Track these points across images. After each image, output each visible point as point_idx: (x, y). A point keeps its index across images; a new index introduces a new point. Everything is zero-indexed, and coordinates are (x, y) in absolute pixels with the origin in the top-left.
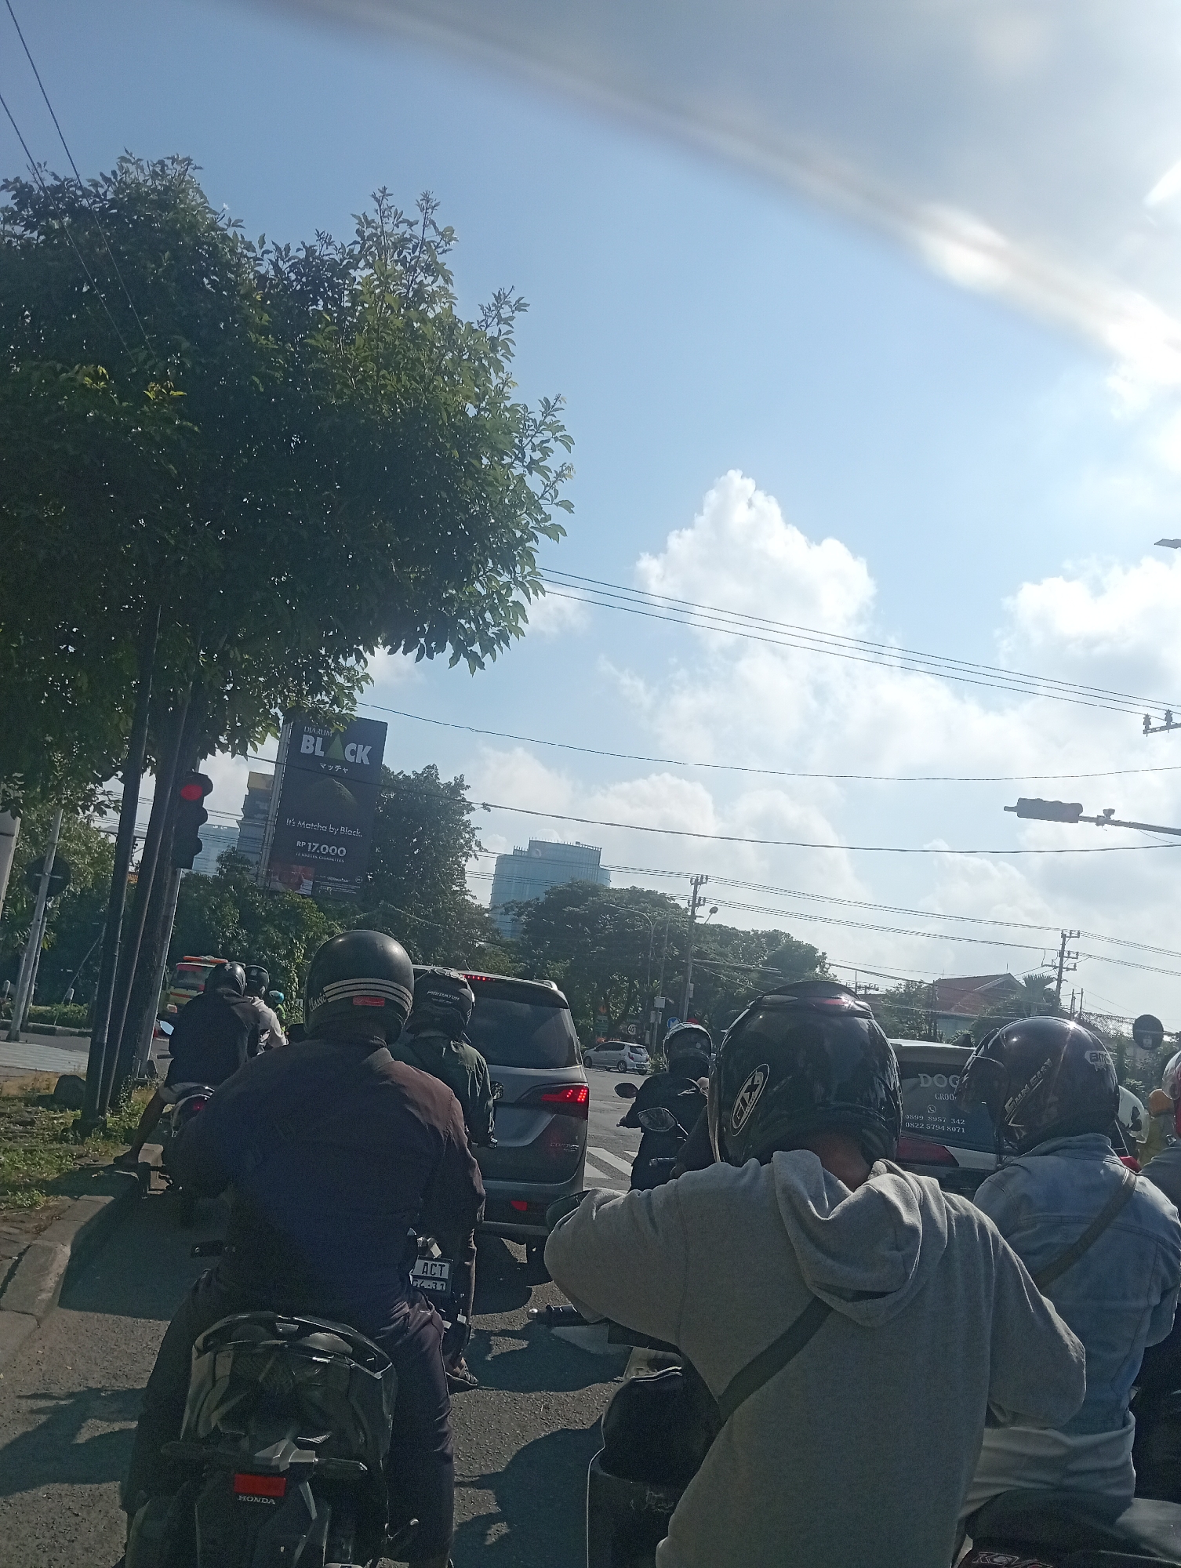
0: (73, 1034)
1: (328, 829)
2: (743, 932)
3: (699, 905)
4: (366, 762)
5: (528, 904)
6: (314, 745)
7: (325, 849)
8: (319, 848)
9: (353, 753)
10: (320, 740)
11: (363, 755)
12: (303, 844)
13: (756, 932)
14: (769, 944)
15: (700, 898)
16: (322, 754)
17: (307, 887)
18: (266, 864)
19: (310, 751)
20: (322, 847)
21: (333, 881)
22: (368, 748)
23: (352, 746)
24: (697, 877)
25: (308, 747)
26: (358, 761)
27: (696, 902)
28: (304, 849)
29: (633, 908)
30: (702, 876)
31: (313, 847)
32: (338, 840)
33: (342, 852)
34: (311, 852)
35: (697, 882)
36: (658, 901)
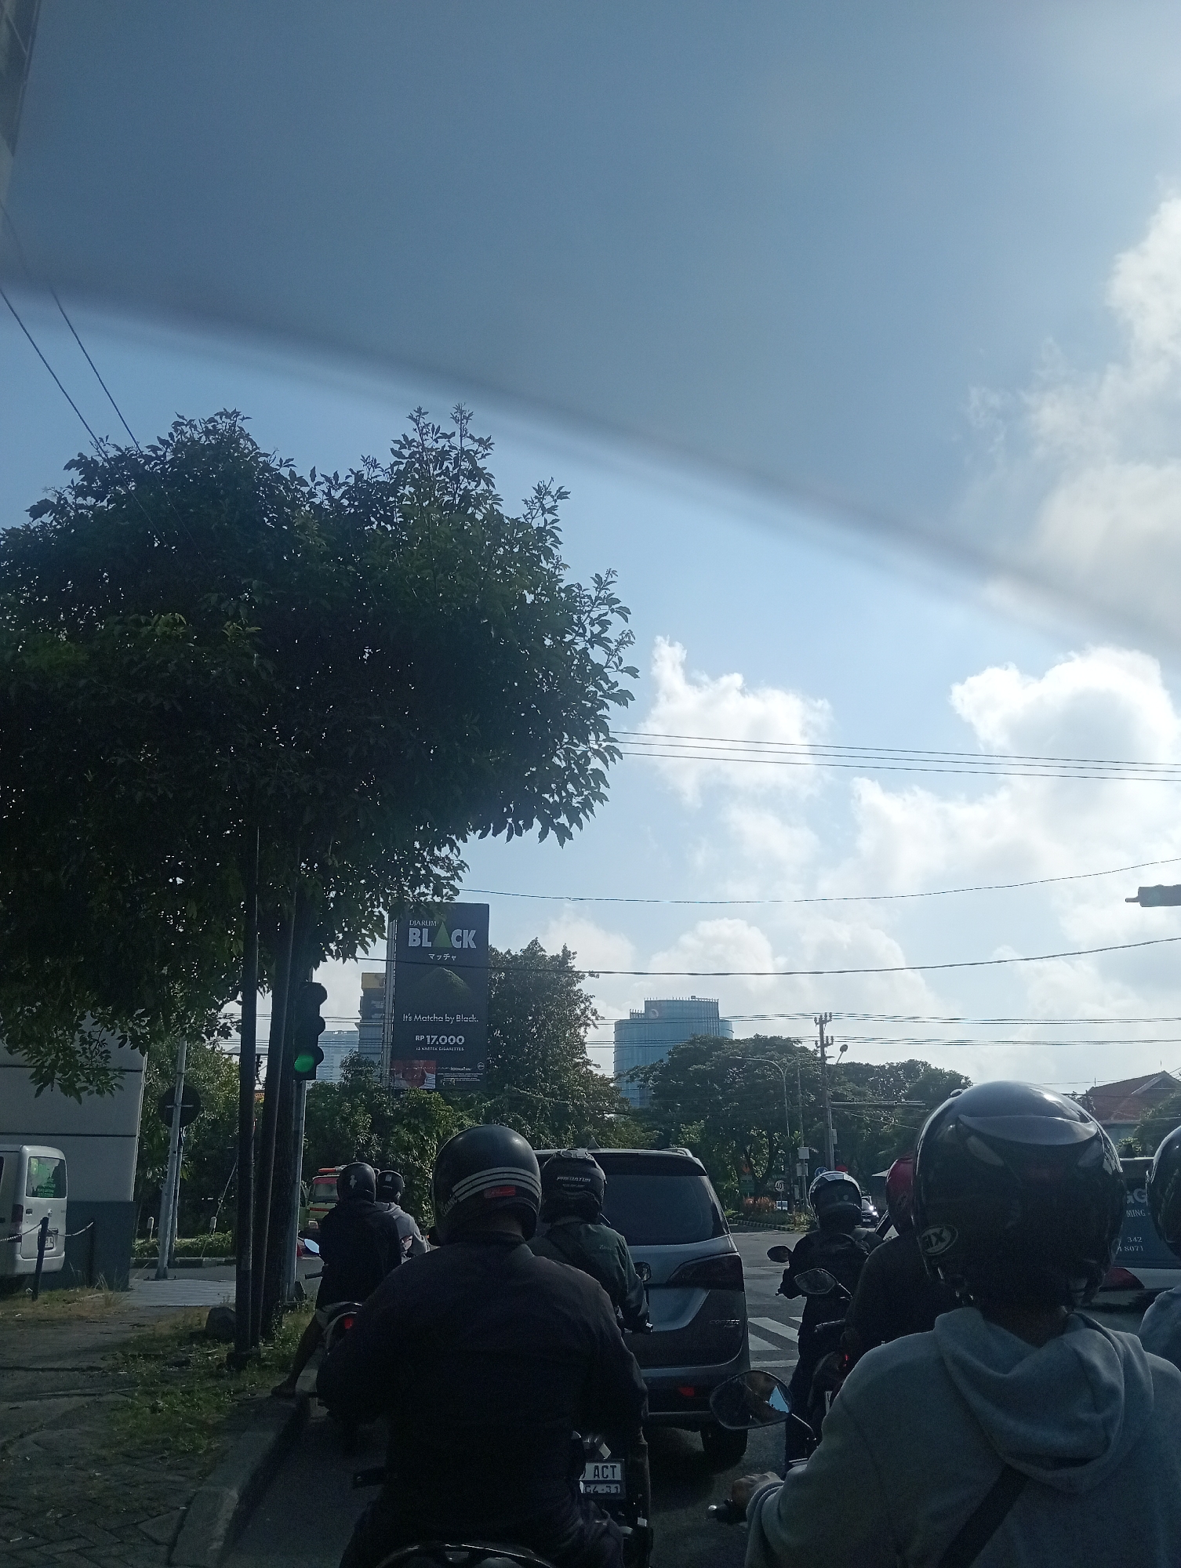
0: (219, 1264)
1: (444, 1018)
2: (877, 1067)
3: (828, 1044)
4: (473, 946)
5: (653, 1068)
6: (421, 937)
7: (443, 1040)
8: (437, 1039)
9: (459, 939)
10: (425, 931)
11: (469, 939)
12: (422, 1037)
13: (891, 1065)
14: (907, 1076)
15: (827, 1037)
16: (429, 945)
17: (431, 1081)
18: (389, 1063)
19: (417, 944)
20: (441, 1038)
21: (455, 1072)
22: (473, 932)
23: (457, 932)
24: (821, 1016)
25: (414, 940)
26: (465, 946)
27: (824, 1043)
28: (424, 1043)
29: (759, 1058)
30: (826, 1013)
31: (431, 1039)
32: (455, 1030)
33: (460, 1040)
34: (430, 1045)
35: (822, 1022)
36: (784, 1047)
